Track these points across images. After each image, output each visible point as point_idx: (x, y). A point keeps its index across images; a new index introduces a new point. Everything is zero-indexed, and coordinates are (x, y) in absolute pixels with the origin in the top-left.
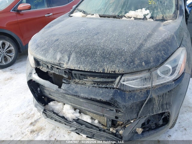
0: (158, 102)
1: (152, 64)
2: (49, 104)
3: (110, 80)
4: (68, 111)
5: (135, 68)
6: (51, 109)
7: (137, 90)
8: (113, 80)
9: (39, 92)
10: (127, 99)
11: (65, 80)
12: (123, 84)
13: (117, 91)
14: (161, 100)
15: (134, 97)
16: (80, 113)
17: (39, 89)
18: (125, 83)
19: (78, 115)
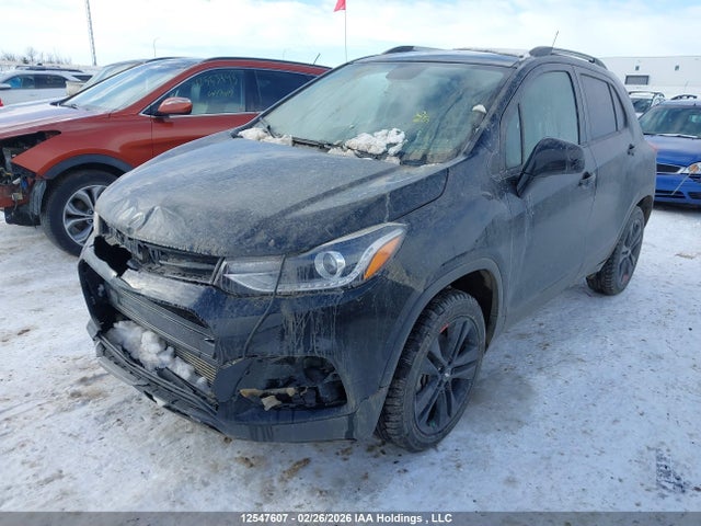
0: (296, 327)
1: (289, 246)
2: (115, 325)
3: (205, 266)
4: (148, 348)
5: (250, 248)
6: (119, 341)
7: (253, 295)
8: (210, 267)
9: (100, 294)
10: (227, 309)
11: (133, 261)
12: (229, 280)
13: (212, 291)
14: (304, 326)
15: (242, 308)
16: (175, 355)
17: (101, 288)
18: (232, 277)
19: (166, 358)
